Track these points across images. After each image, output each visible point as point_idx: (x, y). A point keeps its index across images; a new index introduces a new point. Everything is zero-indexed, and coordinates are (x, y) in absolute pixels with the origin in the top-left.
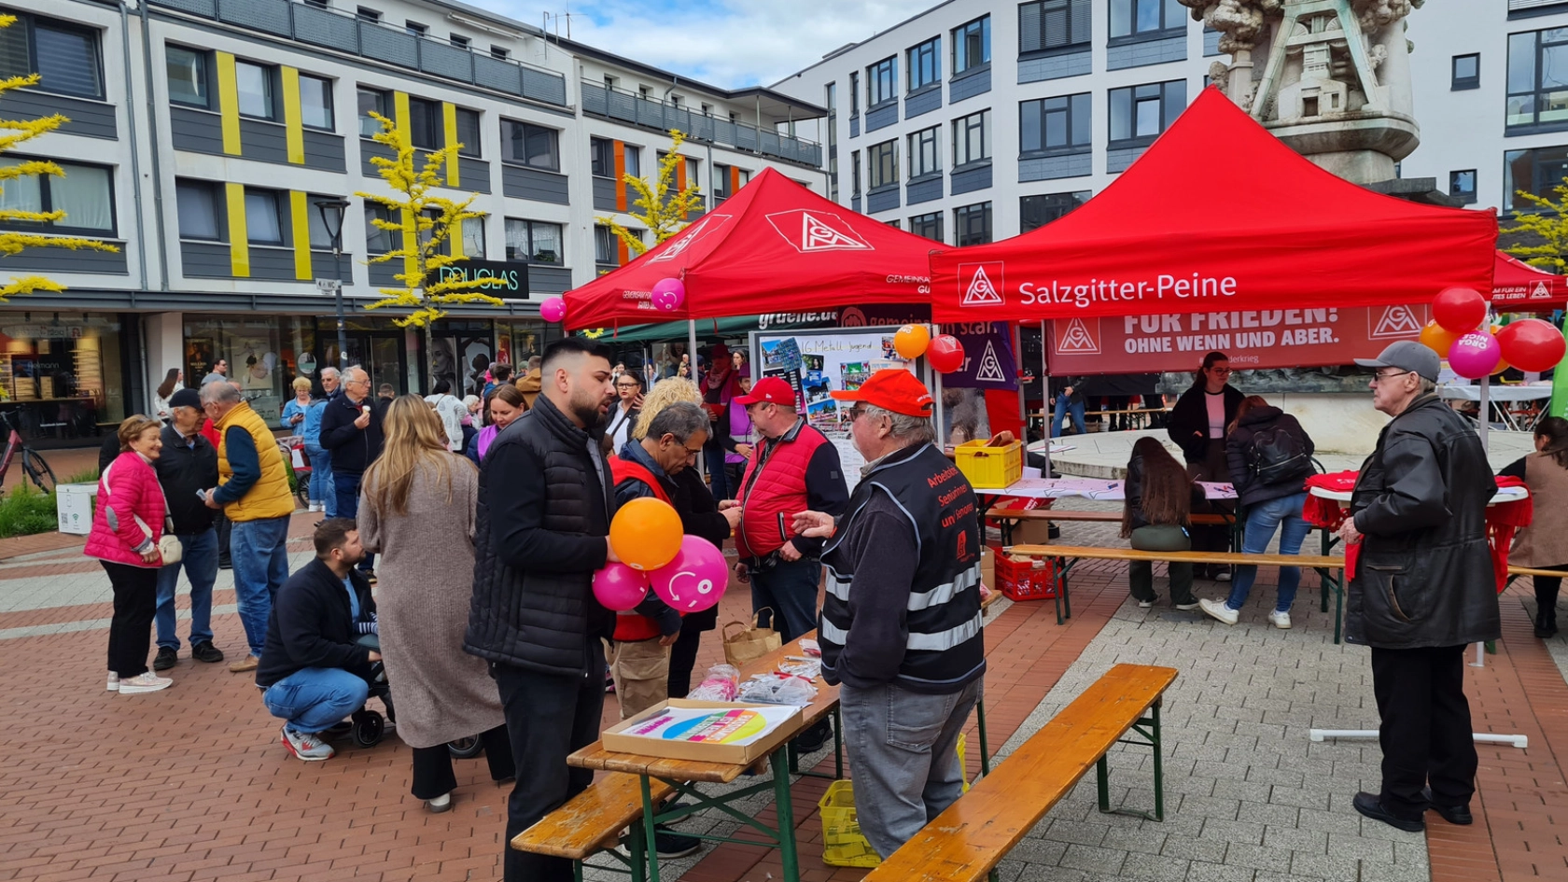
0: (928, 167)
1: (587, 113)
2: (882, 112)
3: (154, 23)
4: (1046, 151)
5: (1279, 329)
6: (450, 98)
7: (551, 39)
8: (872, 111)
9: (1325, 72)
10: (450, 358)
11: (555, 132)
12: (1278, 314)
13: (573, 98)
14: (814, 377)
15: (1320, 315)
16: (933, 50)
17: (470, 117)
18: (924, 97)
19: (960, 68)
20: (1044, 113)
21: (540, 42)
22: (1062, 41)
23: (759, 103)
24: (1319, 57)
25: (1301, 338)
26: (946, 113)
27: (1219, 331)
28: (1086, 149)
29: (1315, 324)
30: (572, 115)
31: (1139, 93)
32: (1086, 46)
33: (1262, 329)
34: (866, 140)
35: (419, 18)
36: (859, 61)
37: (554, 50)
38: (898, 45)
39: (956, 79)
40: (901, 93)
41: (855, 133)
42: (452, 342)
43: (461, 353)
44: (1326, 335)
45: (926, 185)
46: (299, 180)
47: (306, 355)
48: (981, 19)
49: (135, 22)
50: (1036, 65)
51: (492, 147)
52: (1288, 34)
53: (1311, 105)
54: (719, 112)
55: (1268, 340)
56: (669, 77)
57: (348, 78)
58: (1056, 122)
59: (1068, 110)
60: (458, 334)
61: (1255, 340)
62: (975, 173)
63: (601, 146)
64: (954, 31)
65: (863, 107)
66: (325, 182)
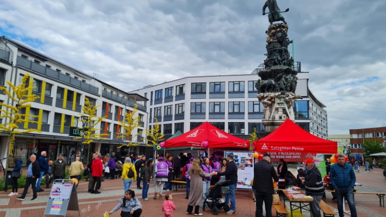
0: (169, 114)
1: (103, 96)
2: (158, 100)
3: (19, 70)
4: (196, 113)
5: (292, 155)
6: (76, 91)
7: (96, 80)
8: (156, 100)
9: (282, 112)
10: (67, 151)
11: (95, 100)
12: (292, 153)
13: (100, 93)
14: (236, 159)
15: (298, 154)
16: (171, 90)
17: (79, 95)
18: (169, 98)
19: (178, 94)
20: (196, 105)
21: (93, 80)
22: (200, 91)
23: (136, 97)
24: (281, 110)
25: (295, 157)
26: (174, 103)
27: (283, 155)
28: (205, 114)
29: (297, 155)
30: (99, 96)
31: (215, 103)
32: (205, 93)
33: (289, 155)
34: (154, 106)
35: (68, 72)
36: (154, 89)
37: (96, 81)
38: (163, 87)
39: (177, 96)
40: (164, 97)
41: (151, 104)
42: (68, 147)
43: (69, 149)
44: (299, 157)
45: (168, 117)
46: (42, 107)
47: (36, 149)
48: (183, 85)
49: (15, 69)
50: (194, 96)
51: (82, 102)
52: (276, 106)
53: (281, 118)
54: (126, 98)
55: (290, 157)
56: (117, 89)
57: (56, 85)
58: (198, 107)
59: (201, 105)
60: (69, 145)
61: (288, 157)
62: (181, 116)
63: (104, 103)
64: (176, 86)
65: (154, 99)
66: (47, 108)
